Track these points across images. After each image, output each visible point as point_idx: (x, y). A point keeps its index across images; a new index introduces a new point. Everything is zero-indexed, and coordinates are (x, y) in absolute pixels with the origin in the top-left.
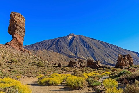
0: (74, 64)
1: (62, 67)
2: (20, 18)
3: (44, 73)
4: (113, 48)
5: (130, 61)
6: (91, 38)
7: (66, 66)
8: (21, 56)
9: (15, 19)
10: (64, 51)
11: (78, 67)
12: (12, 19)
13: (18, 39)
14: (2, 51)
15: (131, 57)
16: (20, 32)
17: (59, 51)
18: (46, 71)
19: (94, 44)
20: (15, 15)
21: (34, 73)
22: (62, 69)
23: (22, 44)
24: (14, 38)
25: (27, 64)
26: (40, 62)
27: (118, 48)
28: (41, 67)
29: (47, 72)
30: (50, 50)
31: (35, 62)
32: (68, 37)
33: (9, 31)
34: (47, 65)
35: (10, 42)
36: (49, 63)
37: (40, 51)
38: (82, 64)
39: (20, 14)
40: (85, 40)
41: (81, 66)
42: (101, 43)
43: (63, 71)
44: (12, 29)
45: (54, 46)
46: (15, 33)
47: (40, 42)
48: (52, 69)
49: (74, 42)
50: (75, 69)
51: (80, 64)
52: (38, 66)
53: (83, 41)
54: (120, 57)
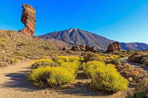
0: (76, 48)
1: (66, 51)
2: (31, 10)
3: (50, 55)
4: (102, 38)
5: (118, 47)
6: (86, 31)
7: (70, 50)
8: (32, 41)
9: (26, 10)
10: (67, 40)
11: (79, 51)
12: (24, 10)
13: (30, 27)
14: (14, 36)
15: (119, 44)
16: (31, 21)
17: (63, 40)
18: (52, 53)
19: (88, 35)
20: (26, 7)
21: (40, 55)
22: (66, 52)
23: (33, 31)
24: (26, 26)
25: (36, 47)
26: (48, 46)
27: (105, 38)
28: (48, 50)
29: (54, 54)
30: (56, 39)
31: (43, 46)
32: (70, 30)
33: (22, 20)
34: (54, 49)
35: (23, 29)
36: (56, 47)
37: (50, 40)
38: (82, 49)
39: (31, 6)
40: (82, 33)
41: (82, 50)
42: (93, 35)
43: (67, 54)
44: (24, 18)
45: (59, 36)
46: (27, 22)
47: (49, 34)
48: (58, 52)
49: (74, 34)
50: (77, 53)
51: (81, 48)
52: (45, 49)
53: (80, 33)
54: (111, 44)
